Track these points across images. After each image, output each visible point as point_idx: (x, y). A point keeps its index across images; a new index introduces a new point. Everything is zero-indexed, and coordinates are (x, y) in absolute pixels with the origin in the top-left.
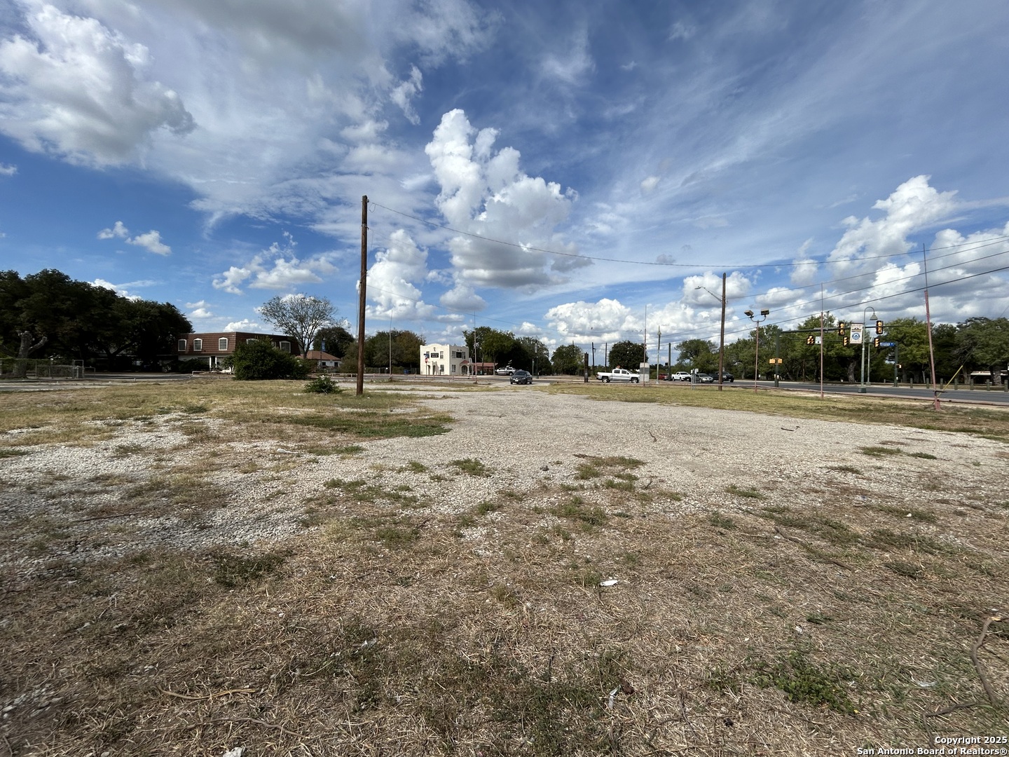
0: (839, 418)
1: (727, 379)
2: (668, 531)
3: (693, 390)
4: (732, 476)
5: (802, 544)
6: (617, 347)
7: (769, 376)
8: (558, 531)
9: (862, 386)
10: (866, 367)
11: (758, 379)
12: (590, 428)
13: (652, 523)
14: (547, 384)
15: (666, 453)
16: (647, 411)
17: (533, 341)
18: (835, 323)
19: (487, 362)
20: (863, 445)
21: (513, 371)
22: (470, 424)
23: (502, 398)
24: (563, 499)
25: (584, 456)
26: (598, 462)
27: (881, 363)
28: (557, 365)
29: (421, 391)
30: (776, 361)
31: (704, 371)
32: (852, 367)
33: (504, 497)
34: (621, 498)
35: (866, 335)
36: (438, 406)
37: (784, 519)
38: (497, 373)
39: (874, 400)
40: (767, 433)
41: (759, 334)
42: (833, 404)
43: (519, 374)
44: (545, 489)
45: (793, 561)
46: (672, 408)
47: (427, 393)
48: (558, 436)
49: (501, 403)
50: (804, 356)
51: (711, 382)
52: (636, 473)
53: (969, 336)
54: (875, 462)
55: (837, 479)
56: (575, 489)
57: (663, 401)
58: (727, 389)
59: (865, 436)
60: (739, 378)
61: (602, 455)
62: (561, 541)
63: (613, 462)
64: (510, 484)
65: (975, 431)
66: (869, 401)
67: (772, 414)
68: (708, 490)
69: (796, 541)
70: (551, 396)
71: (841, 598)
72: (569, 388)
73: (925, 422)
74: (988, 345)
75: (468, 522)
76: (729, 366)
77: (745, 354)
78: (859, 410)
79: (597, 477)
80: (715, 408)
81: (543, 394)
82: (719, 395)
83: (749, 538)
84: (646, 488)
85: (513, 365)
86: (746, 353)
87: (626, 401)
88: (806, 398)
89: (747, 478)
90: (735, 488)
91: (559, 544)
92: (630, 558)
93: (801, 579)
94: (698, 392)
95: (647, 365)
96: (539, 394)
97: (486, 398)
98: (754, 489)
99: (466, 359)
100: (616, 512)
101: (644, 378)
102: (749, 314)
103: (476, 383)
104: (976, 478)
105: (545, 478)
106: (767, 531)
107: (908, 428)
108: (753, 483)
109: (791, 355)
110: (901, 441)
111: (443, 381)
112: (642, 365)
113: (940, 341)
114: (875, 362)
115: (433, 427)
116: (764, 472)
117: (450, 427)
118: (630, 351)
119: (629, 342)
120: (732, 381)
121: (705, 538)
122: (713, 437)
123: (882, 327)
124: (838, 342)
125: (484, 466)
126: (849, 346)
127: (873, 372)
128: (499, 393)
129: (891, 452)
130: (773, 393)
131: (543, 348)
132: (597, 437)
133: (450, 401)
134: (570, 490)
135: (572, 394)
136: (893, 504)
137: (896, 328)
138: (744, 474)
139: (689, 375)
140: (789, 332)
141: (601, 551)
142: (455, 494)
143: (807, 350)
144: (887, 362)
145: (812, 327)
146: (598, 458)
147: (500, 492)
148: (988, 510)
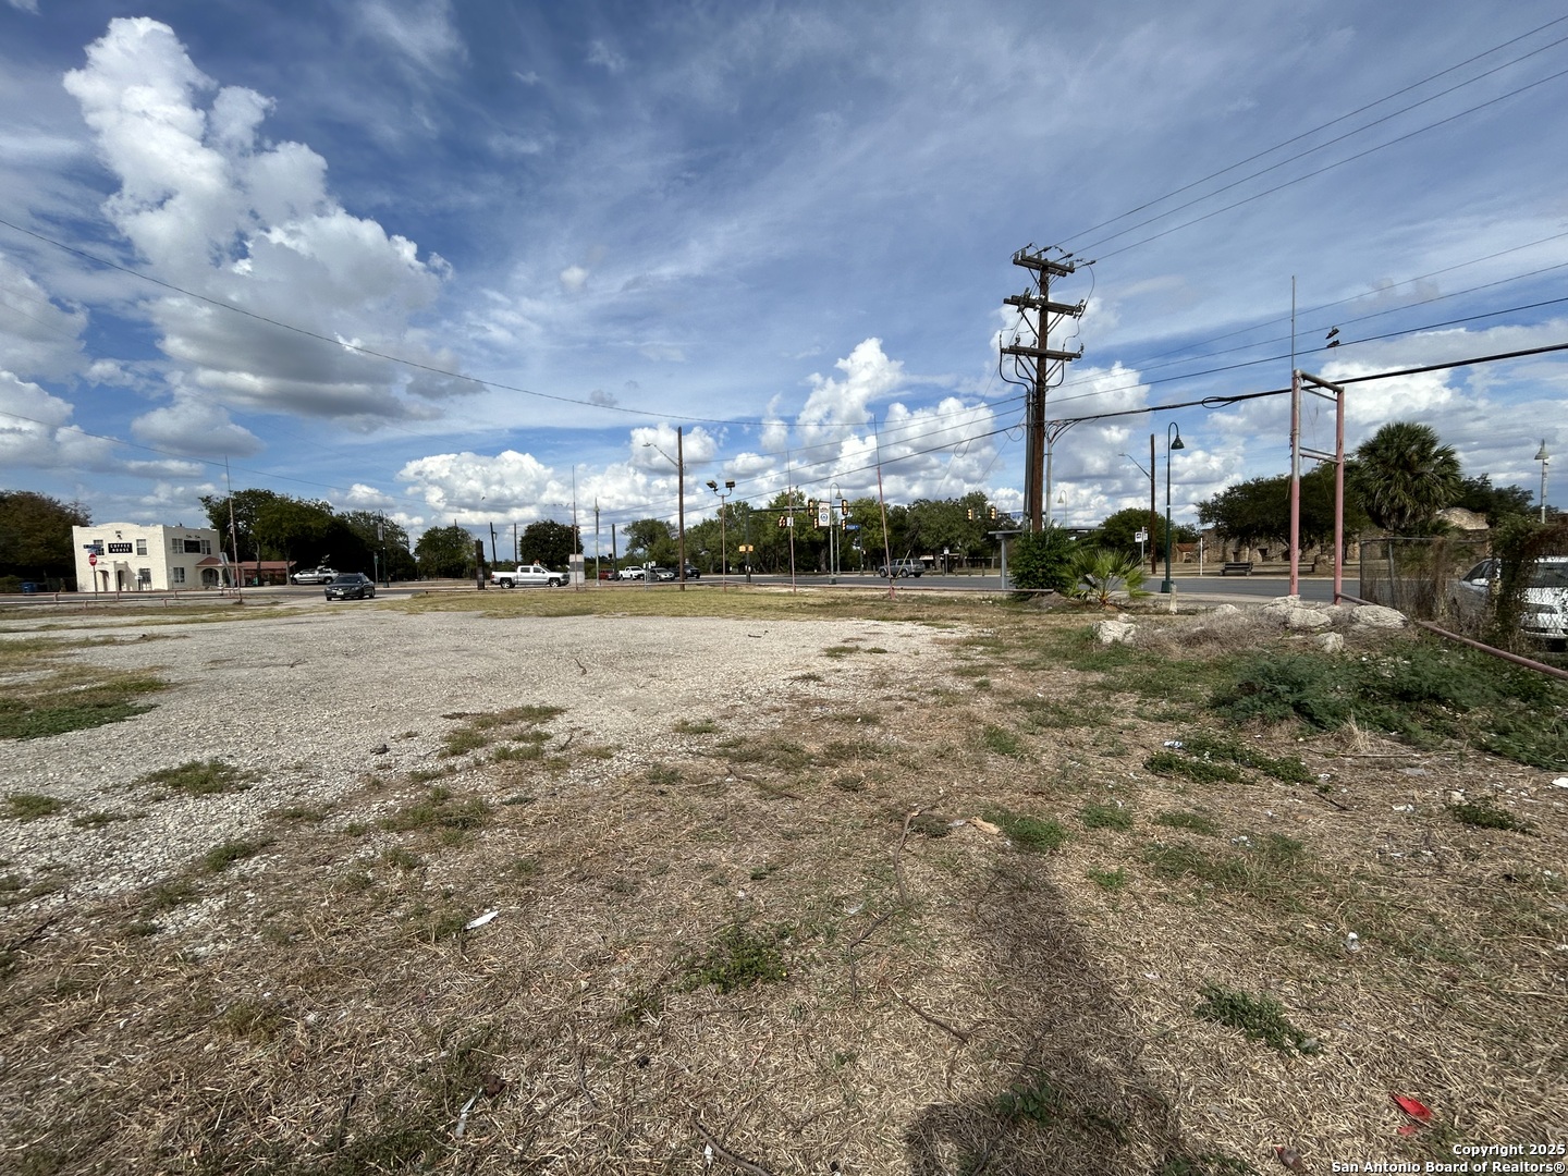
0: (809, 616)
1: (692, 575)
2: (587, 809)
3: (646, 591)
4: (684, 708)
5: (755, 781)
6: (533, 530)
7: (741, 568)
8: (396, 858)
9: (833, 576)
10: (835, 554)
11: (728, 572)
12: (480, 666)
13: (565, 802)
14: (409, 596)
15: (598, 690)
16: (577, 629)
17: (374, 518)
18: (806, 501)
19: (269, 560)
20: (827, 646)
21: (334, 575)
22: (212, 687)
23: (304, 629)
24: (412, 797)
25: (460, 716)
26: (486, 721)
27: (849, 549)
28: (425, 561)
29: (74, 629)
30: (747, 548)
31: (665, 564)
32: (823, 553)
33: (279, 823)
34: (520, 773)
35: (833, 516)
36: (124, 660)
37: (739, 754)
38: (295, 582)
39: (842, 592)
40: (732, 643)
41: (727, 512)
42: (804, 600)
43: (344, 580)
44: (377, 787)
45: (744, 806)
46: (614, 621)
47: (95, 632)
48: (415, 688)
49: (298, 639)
50: (776, 541)
51: (672, 579)
52: (548, 728)
53: (917, 519)
54: (837, 665)
55: (799, 690)
56: (438, 775)
57: (603, 612)
58: (691, 588)
59: (830, 635)
60: (707, 572)
61: (496, 709)
62: (400, 874)
63: (513, 716)
64: (297, 795)
65: (919, 619)
66: (838, 593)
67: (740, 618)
68: (651, 734)
69: (749, 779)
70: (413, 618)
71: (788, 837)
72: (449, 601)
73: (882, 613)
74: (929, 529)
75: (173, 895)
76: (694, 557)
77: (711, 540)
78: (828, 605)
79: (482, 746)
80: (673, 616)
81: (396, 615)
82: (680, 597)
83: (696, 789)
84: (562, 749)
85: (330, 565)
86: (713, 539)
87: (548, 615)
88: (778, 594)
89: (702, 707)
90: (686, 724)
91: (396, 880)
92: (523, 868)
93: (749, 827)
94: (653, 595)
95: (580, 558)
96: (388, 615)
97: (263, 631)
98: (709, 721)
99: (212, 555)
100: (508, 798)
101: (577, 577)
102: (712, 485)
103: (240, 603)
104: (915, 668)
105: (380, 767)
106: (719, 775)
107: (867, 622)
108: (709, 713)
109: (764, 540)
110: (861, 636)
111: (147, 603)
112: (572, 558)
113: (895, 524)
114: (843, 548)
115: (100, 706)
116: (723, 696)
117: (153, 700)
118: (554, 536)
119: (552, 522)
120: (698, 577)
121: (639, 806)
122: (666, 656)
123: (847, 507)
124: (809, 525)
125: (235, 770)
126: (820, 529)
127: (842, 559)
128: (295, 619)
129: (850, 651)
130: (745, 590)
131: (395, 531)
132: (491, 679)
133: (159, 645)
134: (427, 778)
135: (453, 610)
136: (847, 710)
137: (860, 508)
138: (700, 702)
139: (643, 571)
140: (761, 511)
141: (474, 870)
142: (145, 844)
143: (779, 534)
144: (854, 547)
145: (782, 505)
146: (487, 715)
147: (272, 814)
148: (920, 700)
